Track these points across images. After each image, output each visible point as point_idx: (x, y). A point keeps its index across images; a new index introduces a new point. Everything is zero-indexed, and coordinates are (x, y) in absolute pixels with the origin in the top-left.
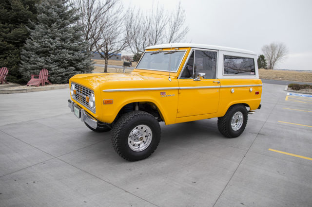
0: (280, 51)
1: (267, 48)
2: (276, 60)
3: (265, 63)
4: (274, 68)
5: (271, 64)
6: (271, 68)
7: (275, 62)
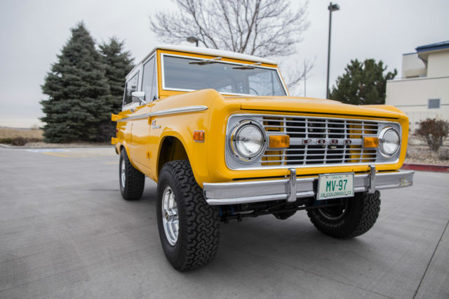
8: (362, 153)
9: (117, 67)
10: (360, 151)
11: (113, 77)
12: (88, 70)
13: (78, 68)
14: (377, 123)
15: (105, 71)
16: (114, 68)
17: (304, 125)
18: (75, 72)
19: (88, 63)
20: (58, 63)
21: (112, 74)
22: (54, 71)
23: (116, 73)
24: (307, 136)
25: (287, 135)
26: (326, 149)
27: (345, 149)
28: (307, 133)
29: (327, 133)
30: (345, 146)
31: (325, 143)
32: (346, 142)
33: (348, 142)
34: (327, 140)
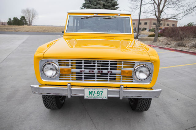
0: (33, 14)
1: (25, 11)
2: (32, 20)
3: (27, 22)
4: (32, 25)
5: (30, 23)
6: (30, 25)
7: (32, 21)
8: (121, 78)
9: (108, 3)
10: (120, 77)
11: (106, 7)
12: (96, 5)
13: (91, 5)
14: (134, 62)
15: (103, 5)
16: (107, 3)
17: (82, 63)
18: (90, 6)
19: (95, 2)
20: (85, 3)
21: (106, 6)
22: (83, 7)
23: (107, 5)
24: (83, 68)
25: (70, 68)
26: (96, 75)
27: (109, 75)
28: (83, 67)
29: (96, 67)
30: (109, 74)
31: (94, 72)
32: (109, 72)
33: (110, 72)
34: (96, 71)
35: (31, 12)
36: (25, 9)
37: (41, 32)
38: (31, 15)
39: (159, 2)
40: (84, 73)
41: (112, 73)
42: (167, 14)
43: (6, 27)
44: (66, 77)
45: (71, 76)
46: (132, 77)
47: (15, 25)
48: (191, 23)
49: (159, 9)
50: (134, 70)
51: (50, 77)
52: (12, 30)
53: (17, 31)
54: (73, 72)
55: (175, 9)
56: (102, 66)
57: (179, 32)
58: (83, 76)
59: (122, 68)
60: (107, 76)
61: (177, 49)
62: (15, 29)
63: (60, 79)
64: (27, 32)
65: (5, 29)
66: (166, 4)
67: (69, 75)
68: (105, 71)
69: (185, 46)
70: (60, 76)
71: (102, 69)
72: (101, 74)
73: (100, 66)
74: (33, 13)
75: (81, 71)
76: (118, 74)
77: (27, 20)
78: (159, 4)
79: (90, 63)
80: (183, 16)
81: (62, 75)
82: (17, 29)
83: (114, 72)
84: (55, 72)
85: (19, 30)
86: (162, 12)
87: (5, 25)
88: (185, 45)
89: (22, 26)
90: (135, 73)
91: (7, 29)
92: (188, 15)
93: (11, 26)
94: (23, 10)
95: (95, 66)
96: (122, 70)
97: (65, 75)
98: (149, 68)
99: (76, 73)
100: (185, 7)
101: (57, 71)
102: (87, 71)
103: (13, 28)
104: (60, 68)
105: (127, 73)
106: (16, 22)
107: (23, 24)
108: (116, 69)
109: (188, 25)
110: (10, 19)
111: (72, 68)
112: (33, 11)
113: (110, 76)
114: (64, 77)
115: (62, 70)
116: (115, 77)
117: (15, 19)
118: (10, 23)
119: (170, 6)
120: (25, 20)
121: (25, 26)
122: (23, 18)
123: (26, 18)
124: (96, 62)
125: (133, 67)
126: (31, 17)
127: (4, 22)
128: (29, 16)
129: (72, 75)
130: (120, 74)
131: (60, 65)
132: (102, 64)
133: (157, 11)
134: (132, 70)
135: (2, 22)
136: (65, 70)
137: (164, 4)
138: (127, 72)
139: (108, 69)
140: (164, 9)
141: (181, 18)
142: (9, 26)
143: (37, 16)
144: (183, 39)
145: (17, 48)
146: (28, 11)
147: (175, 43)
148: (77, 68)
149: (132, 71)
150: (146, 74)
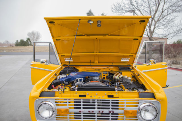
2: (36, 41)
4: (36, 45)
8: (124, 118)
14: (138, 101)
17: (80, 102)
24: (82, 108)
25: (68, 108)
26: (96, 115)
27: (110, 115)
28: (82, 106)
29: (96, 107)
30: (110, 113)
31: (94, 112)
32: (110, 112)
33: (112, 112)
34: (96, 111)
35: (36, 34)
36: (31, 32)
37: (43, 52)
38: (36, 37)
39: (150, 24)
40: (83, 113)
41: (114, 113)
42: (158, 34)
43: (13, 48)
44: (63, 118)
45: (68, 117)
46: (137, 117)
47: (21, 46)
48: (180, 40)
49: (150, 30)
50: (139, 109)
51: (46, 119)
52: (18, 51)
53: (22, 52)
54: (71, 112)
55: (165, 30)
56: (102, 105)
57: (171, 50)
58: (82, 116)
59: (124, 107)
60: (109, 116)
61: (171, 67)
62: (21, 50)
63: (56, 120)
64: (31, 52)
65: (12, 50)
66: (157, 25)
67: (67, 116)
68: (106, 111)
69: (179, 64)
70: (57, 116)
71: (102, 108)
72: (102, 114)
73: (100, 105)
74: (37, 35)
75: (80, 111)
76: (121, 114)
77: (32, 42)
78: (150, 26)
79: (89, 102)
80: (173, 36)
81: (59, 115)
82: (23, 50)
83: (116, 111)
84: (51, 112)
85: (24, 50)
86: (153, 33)
87: (13, 46)
88: (180, 62)
89: (27, 47)
90: (140, 113)
91: (14, 50)
92: (178, 35)
93: (18, 47)
94: (29, 33)
95: (95, 105)
96: (125, 109)
97: (63, 115)
98: (156, 108)
99: (75, 113)
100: (174, 28)
101: (54, 111)
102: (86, 111)
103: (19, 48)
104: (57, 108)
105: (131, 114)
106: (23, 43)
107: (28, 45)
108: (118, 109)
109: (177, 41)
110: (17, 41)
111: (70, 108)
112: (37, 33)
113: (112, 116)
114: (62, 118)
115: (59, 111)
116: (117, 117)
117: (22, 41)
118: (17, 44)
119: (160, 28)
120: (30, 41)
121: (30, 46)
122: (29, 39)
123: (31, 40)
124: (96, 101)
125: (137, 106)
126: (36, 38)
127: (12, 44)
128: (34, 38)
129: (70, 116)
130: (122, 114)
131: (56, 105)
132: (103, 103)
133: (149, 32)
134: (136, 109)
135: (11, 44)
136: (63, 110)
137: (155, 26)
138: (131, 112)
139: (109, 109)
140: (155, 30)
141: (172, 37)
142: (16, 47)
143: (40, 38)
144: (176, 56)
145: (20, 70)
146: (33, 34)
147: (169, 60)
148: (75, 108)
149: (136, 111)
150: (153, 114)
